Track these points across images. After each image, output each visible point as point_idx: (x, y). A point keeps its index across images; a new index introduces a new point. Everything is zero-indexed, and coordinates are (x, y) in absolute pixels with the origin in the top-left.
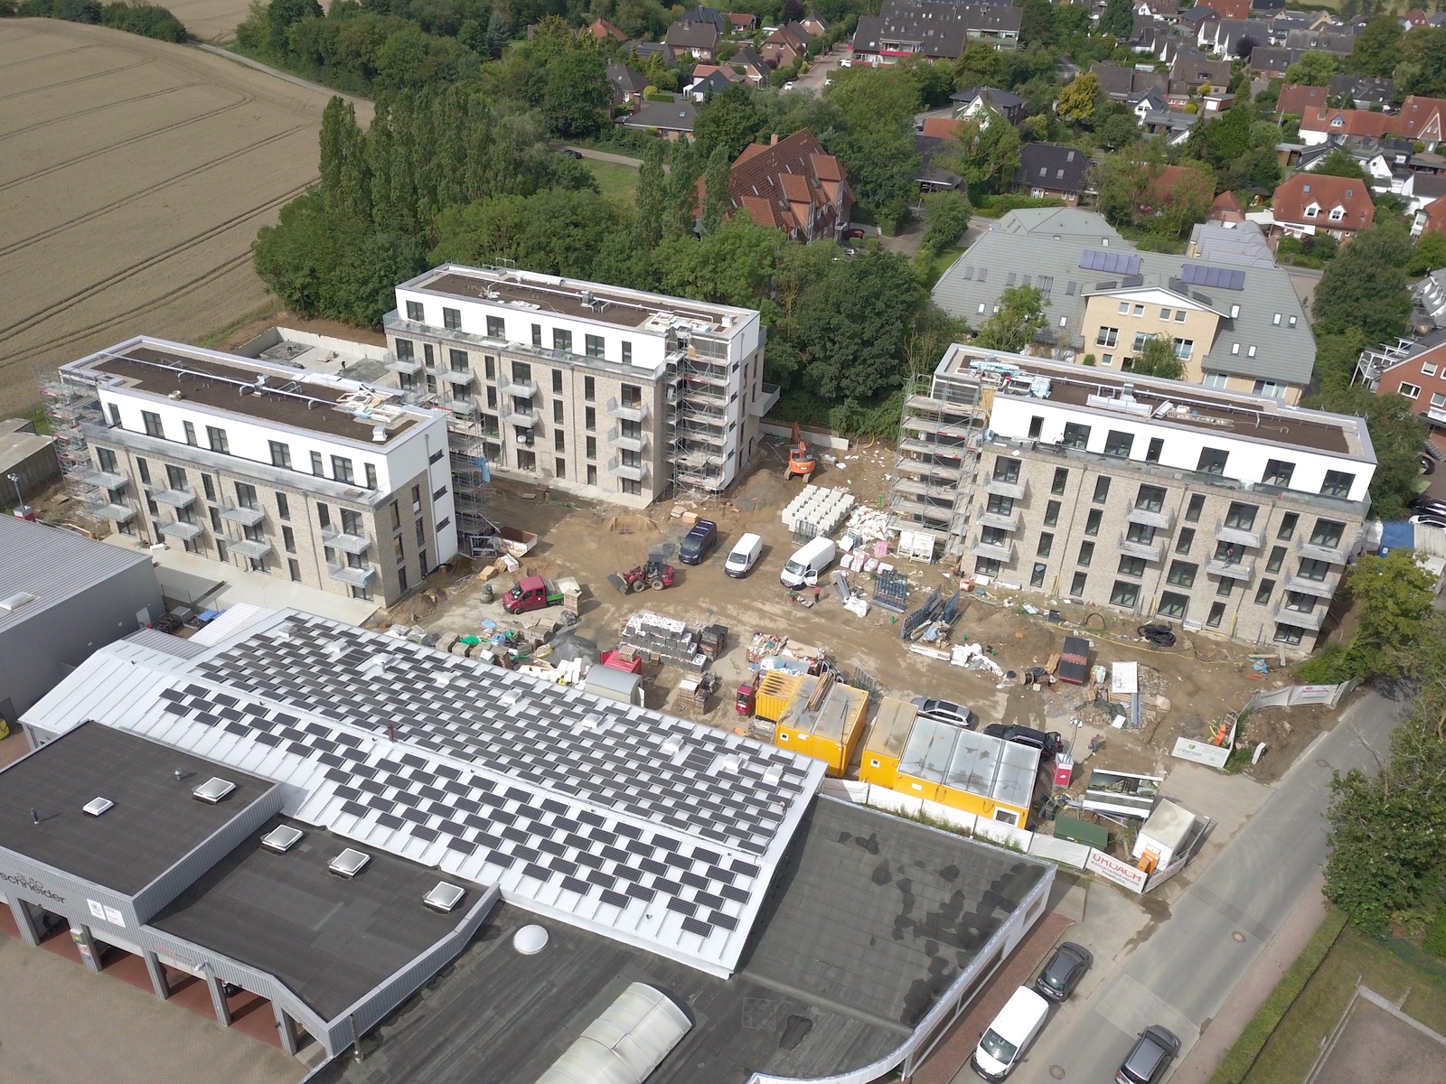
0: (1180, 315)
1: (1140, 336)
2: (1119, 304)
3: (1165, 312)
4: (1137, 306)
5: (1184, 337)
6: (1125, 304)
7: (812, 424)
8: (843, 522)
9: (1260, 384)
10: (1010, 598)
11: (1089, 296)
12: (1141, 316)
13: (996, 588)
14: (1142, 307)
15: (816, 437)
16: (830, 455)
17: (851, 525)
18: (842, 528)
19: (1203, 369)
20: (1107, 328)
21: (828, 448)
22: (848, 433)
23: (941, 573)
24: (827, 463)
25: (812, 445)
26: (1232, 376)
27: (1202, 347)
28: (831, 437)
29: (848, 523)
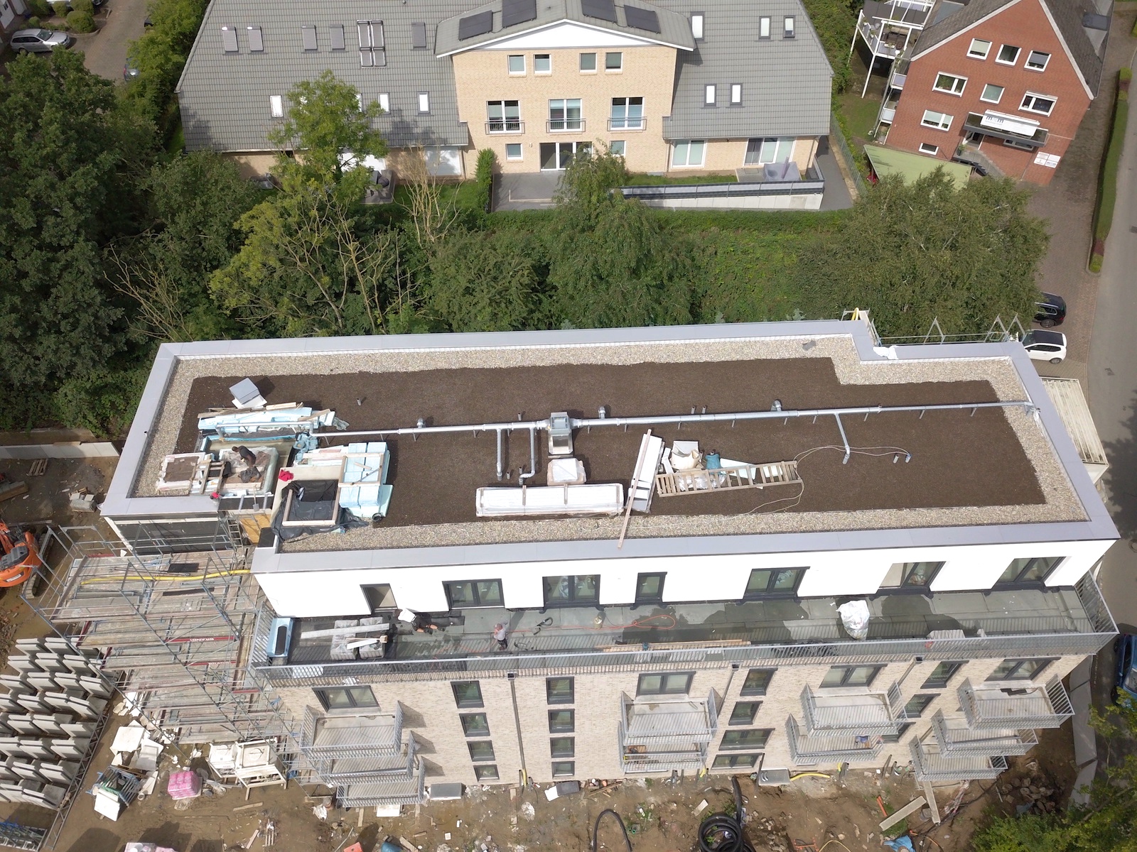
0: (613, 61)
1: (556, 105)
2: (506, 60)
3: (587, 60)
5: (628, 94)
6: (516, 57)
7: (34, 426)
8: (110, 708)
9: (755, 143)
10: (448, 836)
11: (451, 56)
12: (549, 72)
13: (417, 812)
14: (547, 56)
15: (52, 450)
16: (83, 490)
17: (126, 710)
18: (108, 727)
19: (668, 141)
20: (499, 103)
21: (80, 460)
22: (109, 426)
23: (309, 809)
24: (80, 513)
25: (51, 462)
26: (711, 140)
27: (658, 104)
28: (76, 444)
29: (120, 705)
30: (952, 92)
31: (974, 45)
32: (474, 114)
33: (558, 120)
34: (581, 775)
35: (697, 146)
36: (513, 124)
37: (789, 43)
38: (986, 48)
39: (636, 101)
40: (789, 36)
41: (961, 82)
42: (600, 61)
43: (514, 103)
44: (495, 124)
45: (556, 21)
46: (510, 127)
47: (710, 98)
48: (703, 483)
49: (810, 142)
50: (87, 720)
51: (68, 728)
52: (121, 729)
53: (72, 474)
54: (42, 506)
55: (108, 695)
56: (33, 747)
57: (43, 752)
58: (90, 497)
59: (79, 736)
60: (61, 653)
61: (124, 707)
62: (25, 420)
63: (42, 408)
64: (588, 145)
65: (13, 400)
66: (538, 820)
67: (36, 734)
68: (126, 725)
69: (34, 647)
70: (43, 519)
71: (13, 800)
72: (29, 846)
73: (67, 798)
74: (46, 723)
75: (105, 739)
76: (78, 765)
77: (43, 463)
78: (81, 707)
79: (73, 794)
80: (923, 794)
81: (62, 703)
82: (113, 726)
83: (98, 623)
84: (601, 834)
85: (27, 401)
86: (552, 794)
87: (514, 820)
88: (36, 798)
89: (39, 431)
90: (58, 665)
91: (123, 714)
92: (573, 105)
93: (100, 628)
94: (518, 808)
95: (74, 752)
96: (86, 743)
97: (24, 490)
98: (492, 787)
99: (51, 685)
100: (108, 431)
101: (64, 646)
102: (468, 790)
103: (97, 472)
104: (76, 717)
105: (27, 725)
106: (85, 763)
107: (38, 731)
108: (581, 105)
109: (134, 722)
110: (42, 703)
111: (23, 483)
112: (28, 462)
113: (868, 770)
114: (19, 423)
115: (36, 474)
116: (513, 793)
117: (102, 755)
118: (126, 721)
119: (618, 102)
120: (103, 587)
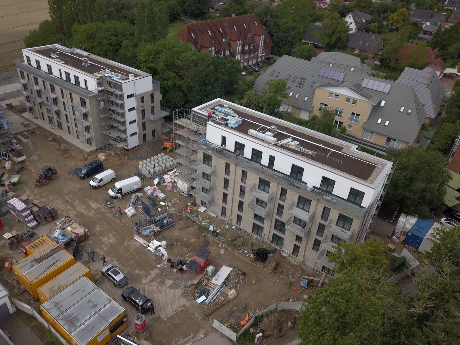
0: (355, 102)
1: (337, 109)
2: (328, 93)
3: (348, 99)
4: (336, 95)
5: (356, 113)
6: (331, 94)
8: (167, 171)
9: (389, 140)
10: (208, 220)
11: (315, 88)
12: (337, 100)
13: (206, 214)
14: (338, 96)
18: (165, 173)
19: (364, 129)
20: (323, 104)
23: (187, 202)
26: (377, 133)
27: (363, 118)
32: (316, 105)
34: (242, 228)
35: (372, 134)
37: (408, 116)
39: (358, 115)
42: (351, 101)
44: (320, 109)
45: (343, 86)
55: (169, 169)
60: (167, 158)
61: (170, 173)
64: (342, 123)
66: (227, 229)
67: (154, 165)
68: (168, 175)
69: (163, 155)
79: (152, 178)
80: (320, 279)
86: (234, 227)
87: (223, 226)
92: (341, 111)
96: (160, 172)
98: (223, 220)
99: (161, 161)
102: (218, 217)
106: (157, 175)
113: (311, 267)
116: (226, 222)
117: (161, 176)
119: (353, 114)
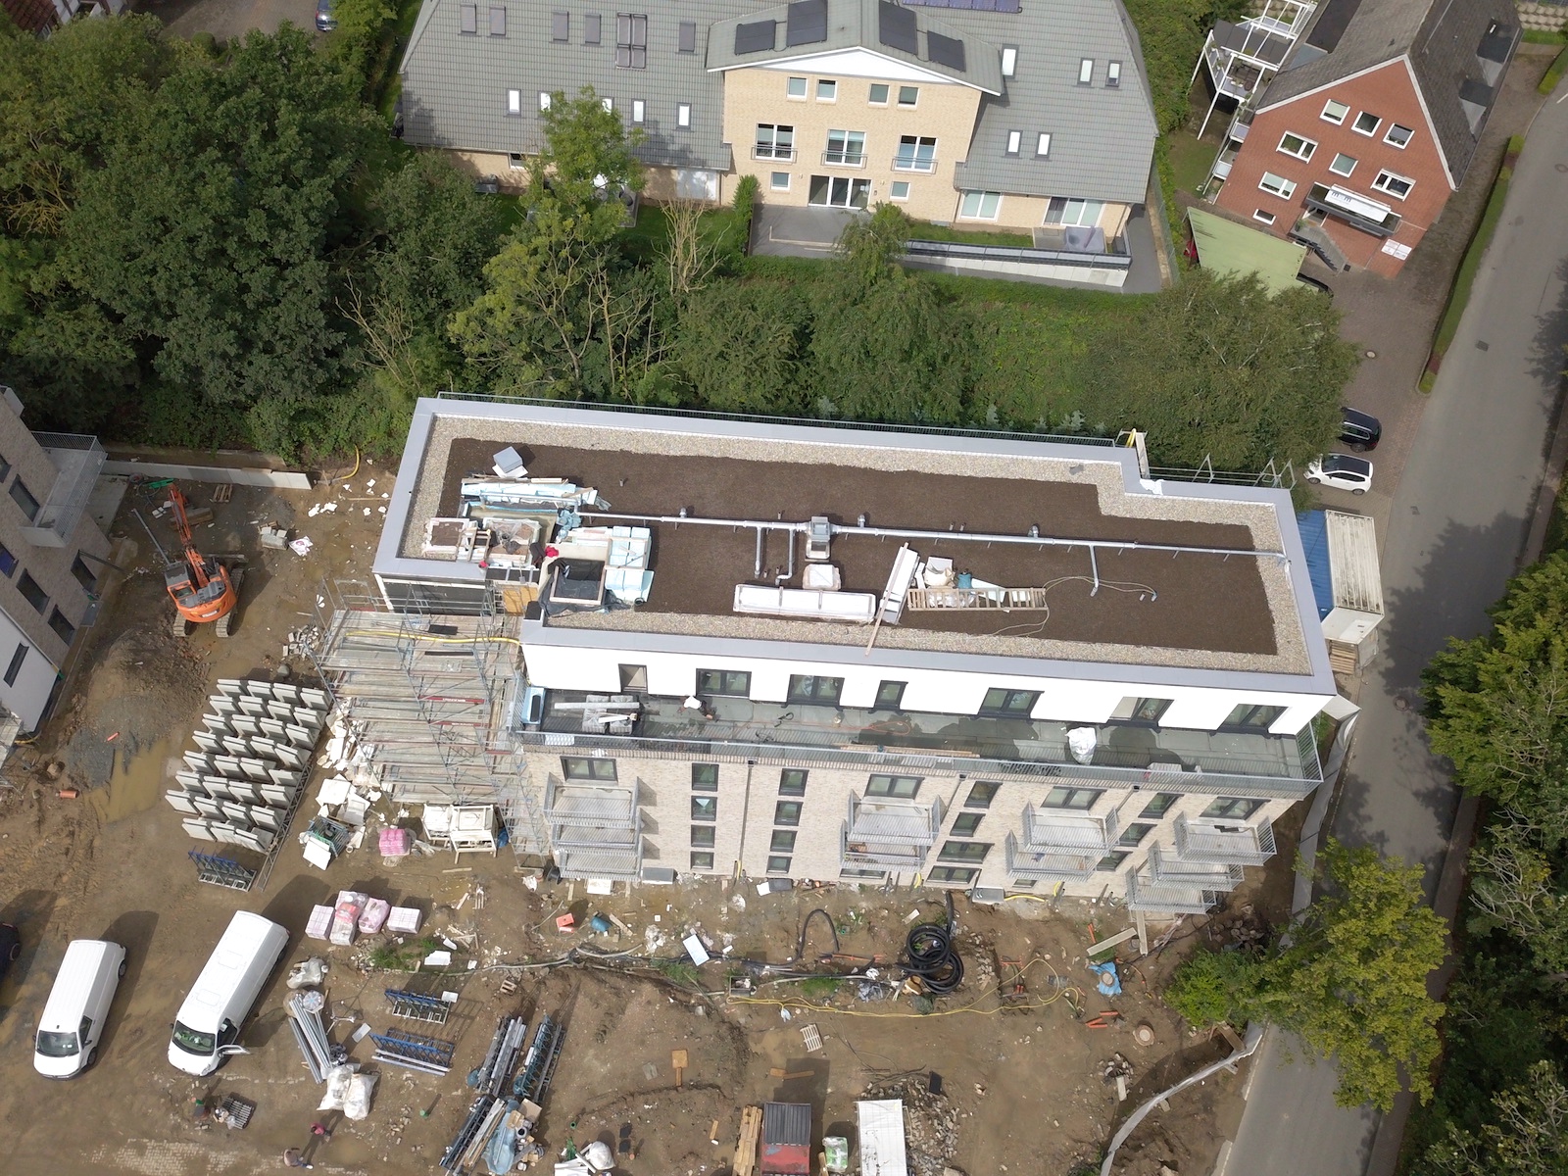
0: (908, 96)
1: (836, 136)
2: (785, 82)
3: (878, 92)
4: (822, 82)
5: (919, 134)
6: (797, 81)
7: (221, 447)
8: (313, 759)
9: (1058, 203)
10: (657, 918)
11: (724, 72)
12: (833, 100)
13: (628, 893)
14: (833, 83)
15: (238, 476)
16: (273, 523)
17: (330, 764)
18: (312, 779)
19: (958, 189)
20: (772, 127)
21: (269, 490)
22: (302, 455)
23: (518, 879)
24: (270, 550)
25: (237, 488)
26: (1007, 194)
27: (953, 146)
28: (267, 472)
29: (324, 758)
30: (1299, 155)
31: (1329, 106)
32: (740, 135)
33: (836, 153)
34: (795, 873)
35: (992, 197)
36: (784, 150)
37: (1110, 92)
38: (1343, 112)
39: (929, 142)
40: (1112, 83)
41: (1309, 147)
42: (893, 94)
43: (789, 129)
44: (763, 148)
45: (847, 46)
46: (779, 154)
47: (1013, 147)
48: (951, 601)
49: (1123, 207)
50: (292, 768)
51: (276, 774)
52: (327, 782)
53: (259, 505)
54: (229, 538)
55: (312, 746)
56: (242, 790)
57: (251, 795)
58: (282, 533)
59: (284, 783)
60: (266, 699)
61: (328, 760)
62: (210, 439)
63: (231, 427)
64: (864, 182)
65: (201, 416)
66: (748, 913)
67: (242, 777)
68: (332, 778)
69: (236, 690)
70: (231, 553)
71: (220, 839)
72: (239, 885)
73: (275, 843)
74: (253, 767)
75: (309, 790)
76: (285, 812)
77: (228, 488)
78: (288, 755)
79: (280, 840)
80: (1134, 926)
81: (269, 749)
82: (318, 778)
83: (352, 673)
84: (810, 931)
85: (215, 418)
86: (764, 889)
87: (725, 910)
88: (248, 840)
89: (225, 452)
90: (261, 710)
91: (327, 766)
92: (854, 138)
93: (354, 678)
94: (729, 899)
95: (284, 799)
96: (293, 791)
97: (209, 517)
98: (704, 876)
99: (255, 730)
100: (299, 459)
101: (267, 692)
102: (679, 877)
103: (287, 505)
104: (280, 765)
105: (234, 768)
106: (292, 810)
107: (242, 775)
108: (865, 139)
109: (339, 776)
110: (248, 747)
111: (208, 509)
112: (211, 487)
113: (1084, 898)
114: (207, 441)
115: (221, 500)
116: (725, 884)
117: (307, 805)
118: (331, 774)
119: (908, 140)
120: (369, 641)
